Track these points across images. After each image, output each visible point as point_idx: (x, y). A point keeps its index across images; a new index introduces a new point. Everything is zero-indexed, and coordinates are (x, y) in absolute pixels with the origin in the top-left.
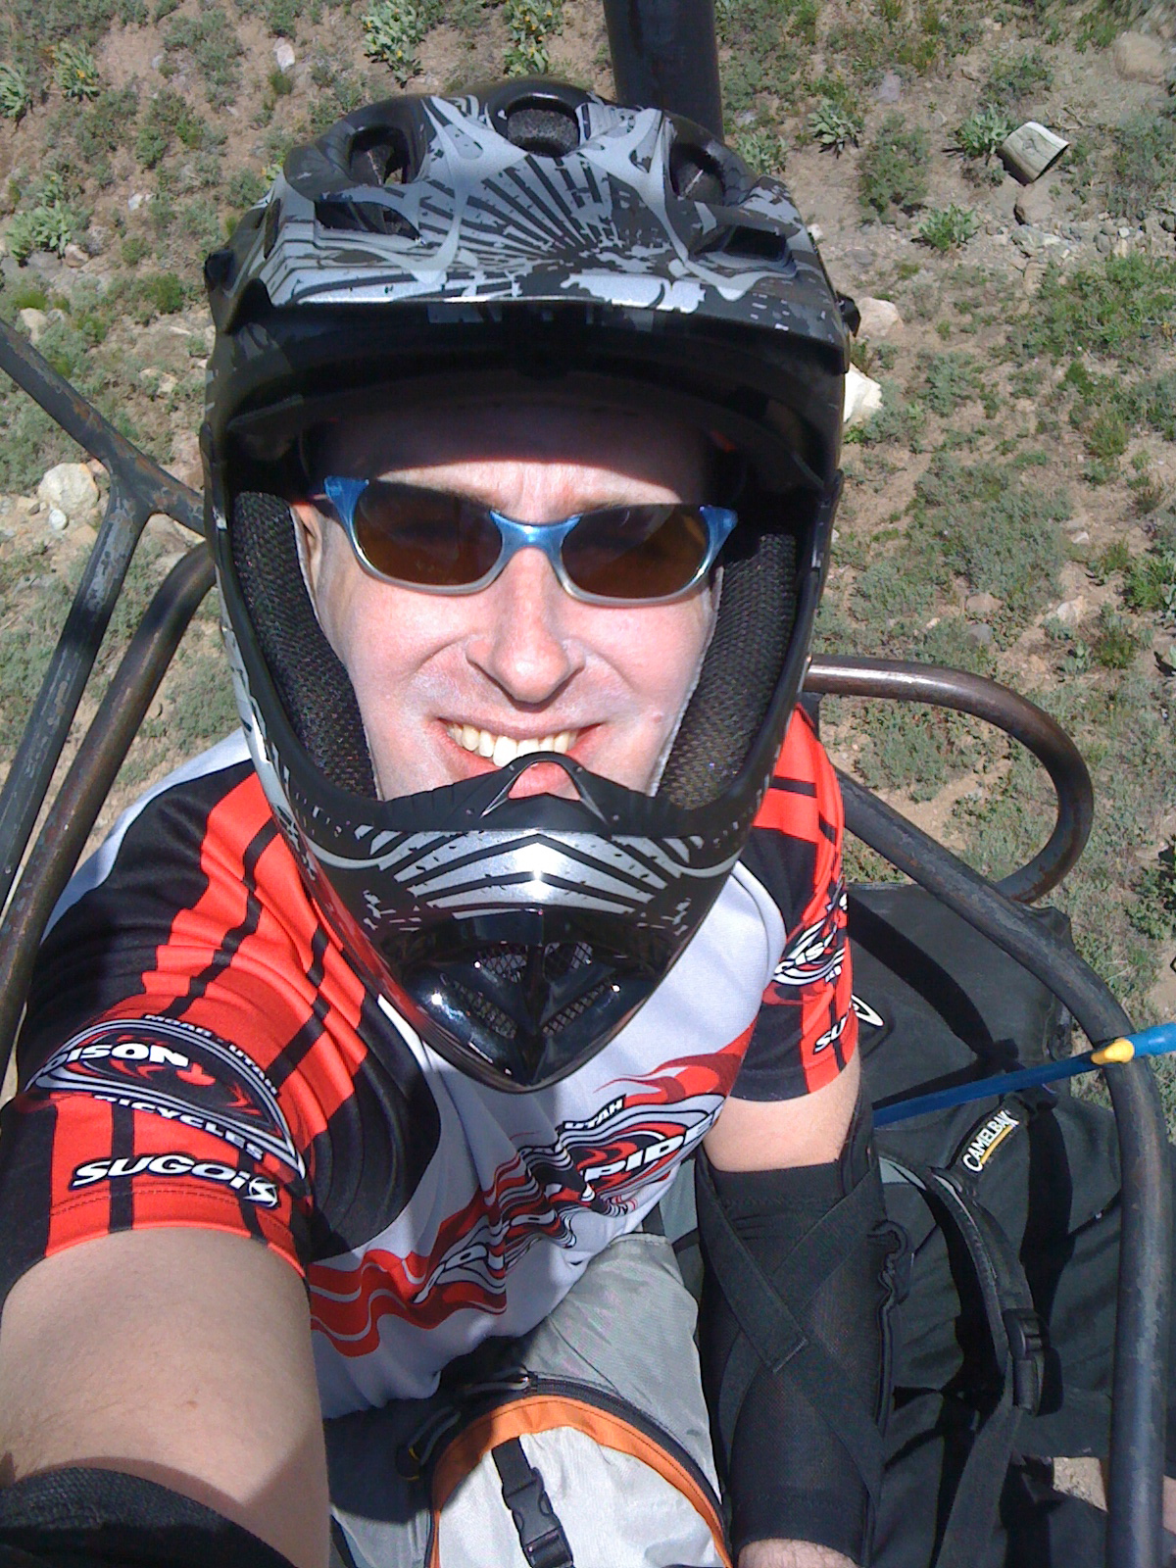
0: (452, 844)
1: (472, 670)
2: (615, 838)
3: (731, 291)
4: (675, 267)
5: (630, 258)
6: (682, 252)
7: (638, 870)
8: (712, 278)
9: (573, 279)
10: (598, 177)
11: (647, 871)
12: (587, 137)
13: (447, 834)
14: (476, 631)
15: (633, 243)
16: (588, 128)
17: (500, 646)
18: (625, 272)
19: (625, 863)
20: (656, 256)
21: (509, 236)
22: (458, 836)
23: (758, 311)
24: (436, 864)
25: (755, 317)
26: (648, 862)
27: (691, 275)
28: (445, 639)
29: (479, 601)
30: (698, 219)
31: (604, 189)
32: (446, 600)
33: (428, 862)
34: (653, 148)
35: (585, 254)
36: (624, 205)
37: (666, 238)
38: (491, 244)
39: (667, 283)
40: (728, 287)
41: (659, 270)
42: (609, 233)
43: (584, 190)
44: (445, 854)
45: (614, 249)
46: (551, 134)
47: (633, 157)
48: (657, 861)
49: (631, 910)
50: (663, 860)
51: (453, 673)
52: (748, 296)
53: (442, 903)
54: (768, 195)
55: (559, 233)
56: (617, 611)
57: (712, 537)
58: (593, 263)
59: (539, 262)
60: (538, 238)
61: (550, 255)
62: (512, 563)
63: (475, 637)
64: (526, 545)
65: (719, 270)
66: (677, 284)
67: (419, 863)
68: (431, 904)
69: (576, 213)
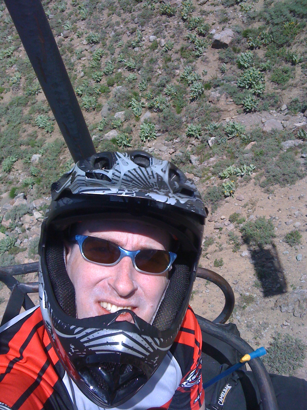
0: (98, 332)
1: (109, 286)
2: (142, 336)
3: (182, 201)
4: (170, 195)
5: (160, 191)
6: (172, 192)
7: (147, 346)
8: (178, 198)
9: (148, 194)
10: (154, 173)
11: (149, 346)
12: (152, 164)
13: (97, 329)
14: (111, 276)
15: (161, 188)
16: (152, 163)
17: (117, 280)
18: (159, 194)
19: (144, 343)
20: (166, 192)
21: (133, 183)
22: (100, 330)
23: (188, 207)
24: (93, 337)
25: (187, 208)
26: (150, 344)
27: (173, 197)
28: (103, 277)
29: (113, 268)
30: (175, 185)
31: (155, 176)
32: (104, 267)
33: (91, 337)
34: (166, 169)
35: (150, 189)
36: (160, 180)
37: (168, 188)
38: (129, 184)
39: (168, 198)
40: (182, 200)
41: (167, 195)
42: (156, 185)
43: (151, 175)
44: (96, 335)
45: (157, 189)
46: (143, 163)
47: (162, 170)
48: (152, 344)
49: (144, 357)
50: (153, 344)
51: (104, 287)
52: (186, 203)
53: (93, 349)
54: (190, 182)
55: (145, 184)
56: (146, 275)
57: (171, 260)
58: (152, 191)
59: (140, 189)
60: (140, 184)
61: (143, 188)
62: (122, 260)
63: (110, 278)
64: (126, 256)
65: (179, 197)
66: (171, 198)
67: (88, 337)
68: (90, 349)
69: (149, 180)
